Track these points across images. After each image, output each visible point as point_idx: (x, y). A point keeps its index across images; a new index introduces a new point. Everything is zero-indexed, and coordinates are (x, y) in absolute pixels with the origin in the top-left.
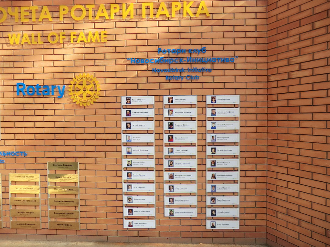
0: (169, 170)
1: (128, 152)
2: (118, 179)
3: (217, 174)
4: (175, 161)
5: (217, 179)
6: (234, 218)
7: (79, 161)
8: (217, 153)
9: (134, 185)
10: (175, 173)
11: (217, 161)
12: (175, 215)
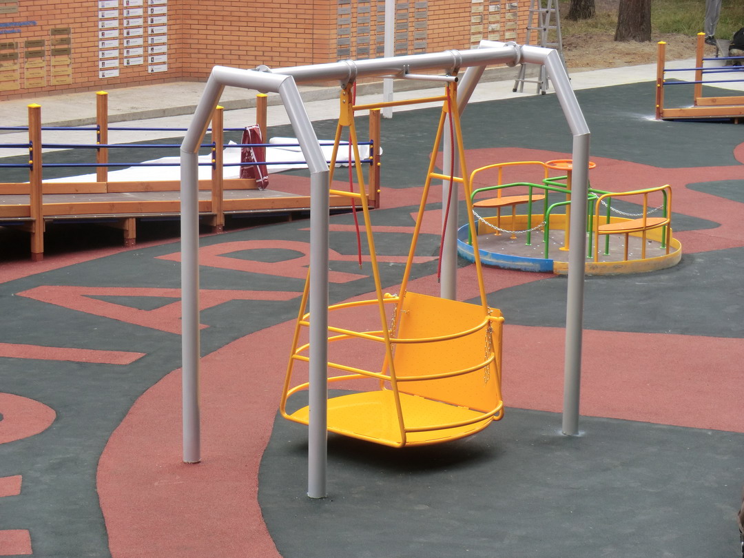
0: (126, 28)
1: (103, 16)
2: (96, 39)
3: (155, 28)
4: (130, 20)
5: (155, 33)
6: (164, 63)
7: (71, 26)
8: (155, 13)
9: (106, 42)
10: (131, 30)
11: (154, 18)
12: (131, 64)
